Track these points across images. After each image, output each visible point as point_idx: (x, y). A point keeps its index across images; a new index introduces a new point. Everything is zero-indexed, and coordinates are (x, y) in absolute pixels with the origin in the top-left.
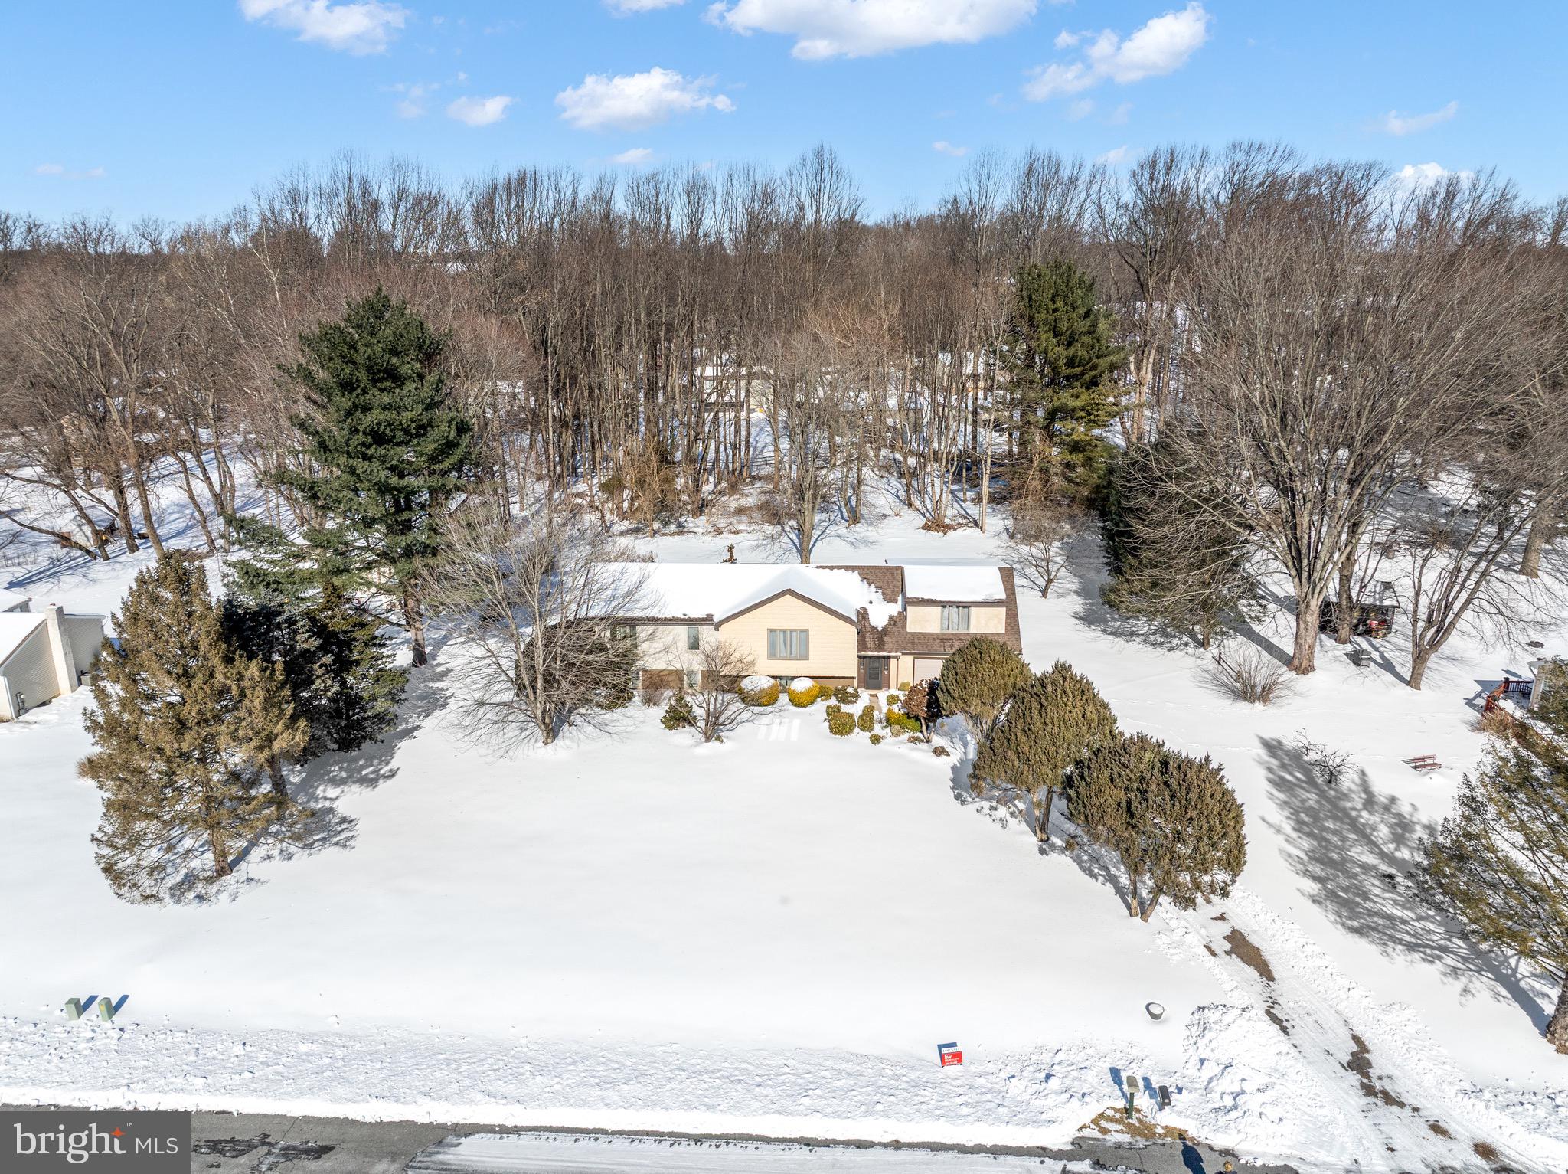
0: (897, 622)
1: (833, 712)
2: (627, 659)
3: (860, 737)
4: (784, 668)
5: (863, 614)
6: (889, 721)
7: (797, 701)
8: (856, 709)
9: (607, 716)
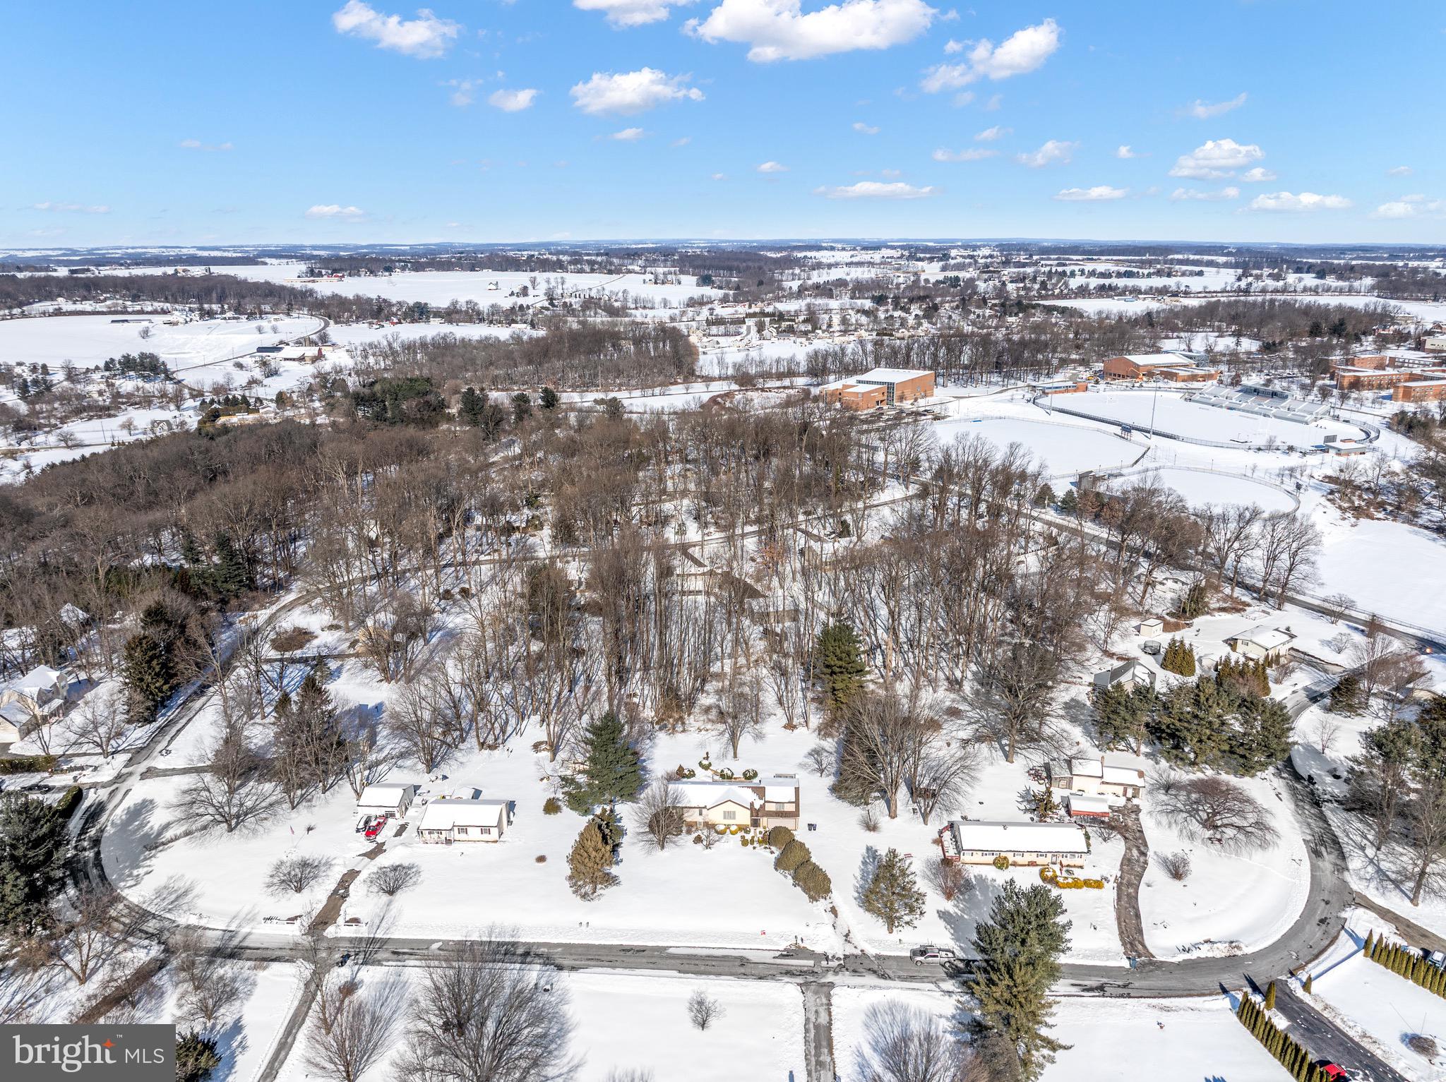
0: (763, 807)
1: (743, 837)
2: (681, 818)
3: (750, 847)
4: (728, 822)
5: (752, 804)
6: (759, 842)
7: (733, 833)
8: (748, 837)
9: (676, 839)
